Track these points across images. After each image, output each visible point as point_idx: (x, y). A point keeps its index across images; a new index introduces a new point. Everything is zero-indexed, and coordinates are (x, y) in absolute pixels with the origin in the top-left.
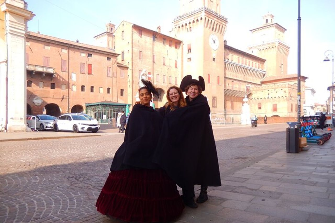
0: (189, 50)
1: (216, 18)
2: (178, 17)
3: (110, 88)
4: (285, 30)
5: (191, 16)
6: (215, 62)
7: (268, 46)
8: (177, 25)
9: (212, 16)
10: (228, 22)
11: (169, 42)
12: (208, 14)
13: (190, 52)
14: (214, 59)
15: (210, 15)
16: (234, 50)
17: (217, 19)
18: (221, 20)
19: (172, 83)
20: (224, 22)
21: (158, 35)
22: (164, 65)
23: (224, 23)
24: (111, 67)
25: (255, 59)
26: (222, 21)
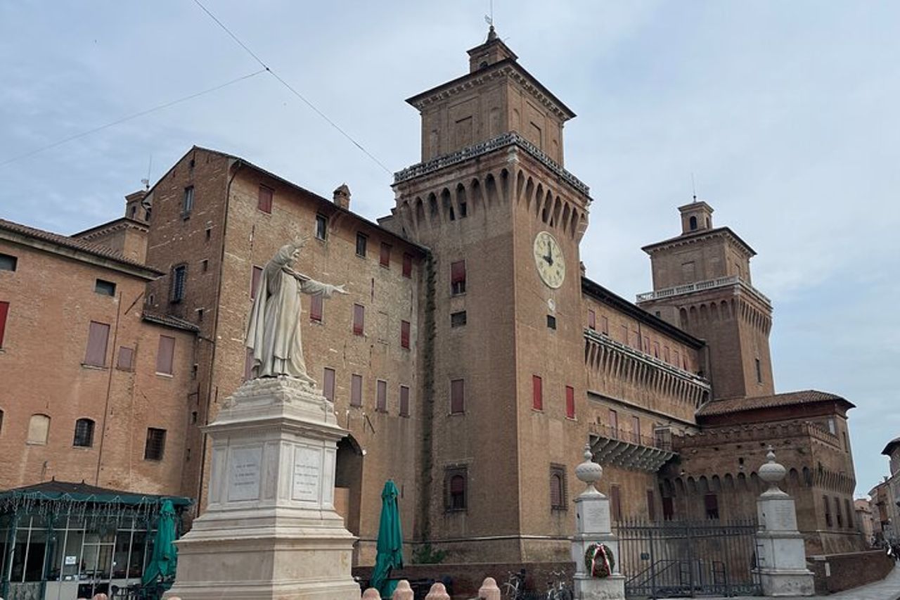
0: (459, 284)
1: (554, 179)
2: (415, 169)
3: (91, 423)
4: (752, 254)
5: (466, 163)
6: (555, 332)
7: (710, 297)
8: (409, 195)
9: (541, 170)
10: (591, 200)
11: (379, 248)
12: (527, 159)
13: (463, 290)
14: (551, 322)
15: (534, 164)
16: (608, 299)
17: (558, 182)
18: (569, 190)
19: (387, 409)
20: (580, 198)
21: (339, 214)
22: (358, 331)
23: (579, 202)
24: (113, 325)
25: (674, 339)
26: (572, 193)
